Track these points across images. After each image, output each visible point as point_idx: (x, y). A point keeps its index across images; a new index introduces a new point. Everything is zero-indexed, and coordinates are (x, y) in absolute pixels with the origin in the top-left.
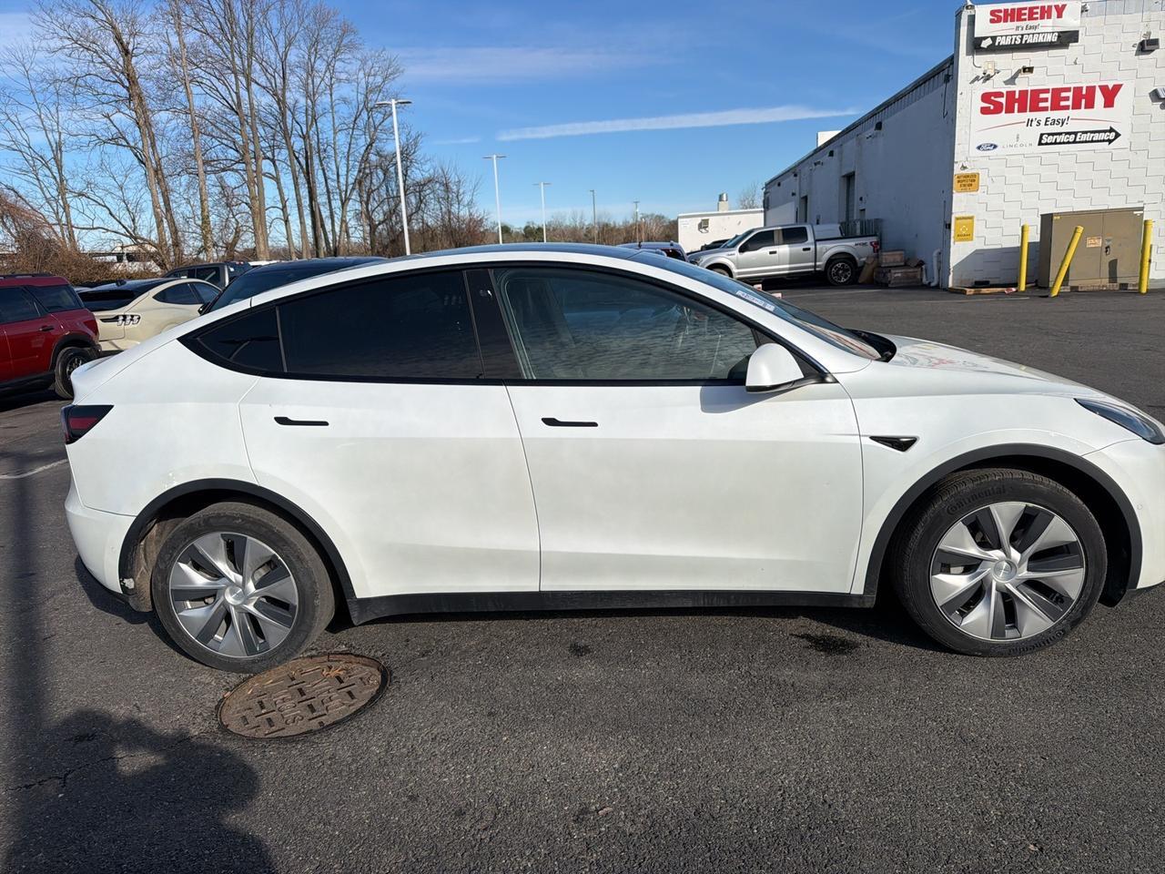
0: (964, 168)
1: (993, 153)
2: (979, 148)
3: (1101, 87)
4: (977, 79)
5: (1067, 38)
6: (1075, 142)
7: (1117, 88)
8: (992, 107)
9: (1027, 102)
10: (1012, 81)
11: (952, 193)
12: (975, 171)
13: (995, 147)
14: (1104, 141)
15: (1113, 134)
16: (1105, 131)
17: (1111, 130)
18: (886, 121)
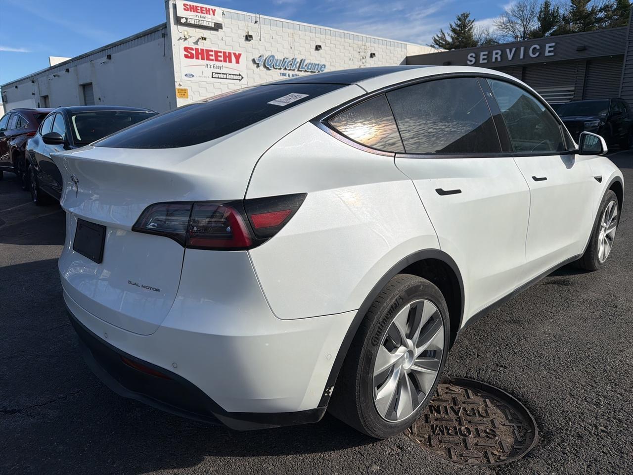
0: (180, 85)
1: (192, 79)
2: (186, 75)
3: (233, 53)
4: (180, 38)
5: (218, 27)
6: (226, 78)
7: (240, 55)
8: (189, 55)
9: (204, 55)
10: (196, 43)
11: (176, 98)
12: (185, 88)
13: (193, 76)
14: (237, 80)
15: (241, 77)
16: (238, 75)
17: (240, 75)
18: (114, 55)
